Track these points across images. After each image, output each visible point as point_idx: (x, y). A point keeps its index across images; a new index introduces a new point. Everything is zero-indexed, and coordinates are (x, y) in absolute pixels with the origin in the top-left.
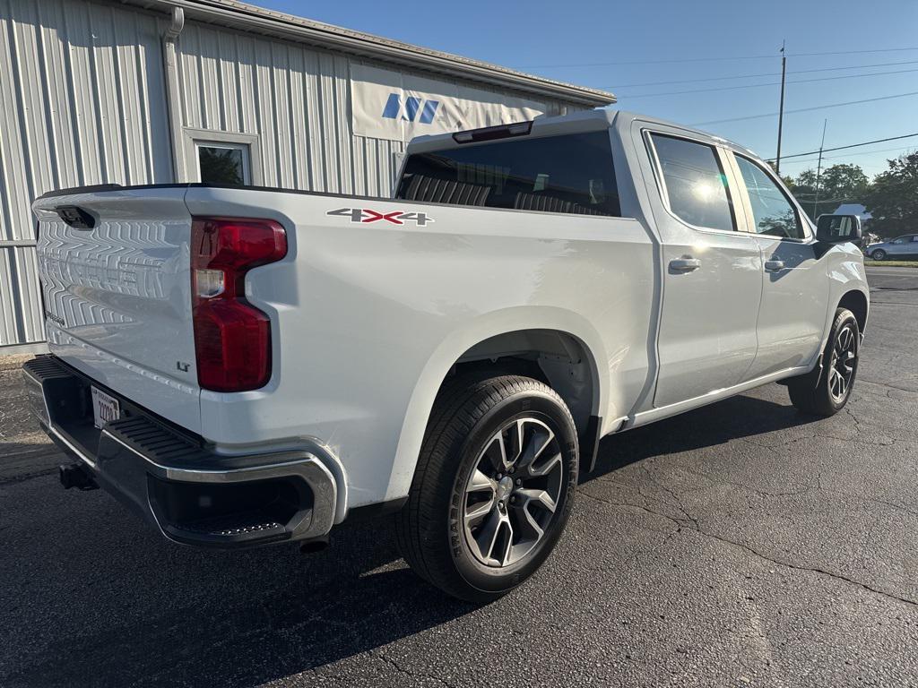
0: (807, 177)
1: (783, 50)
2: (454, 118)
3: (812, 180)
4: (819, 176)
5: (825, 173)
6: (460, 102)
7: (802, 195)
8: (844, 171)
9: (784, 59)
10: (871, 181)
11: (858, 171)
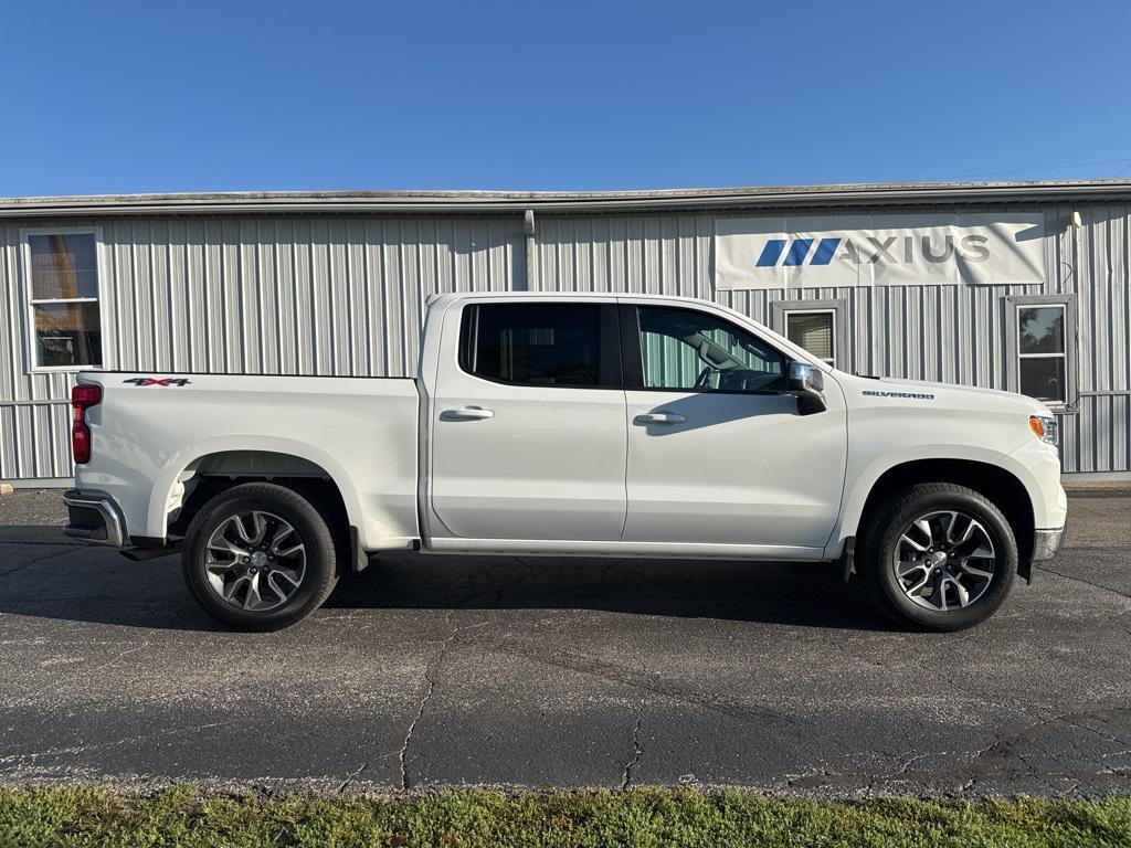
2: (866, 253)
6: (876, 234)
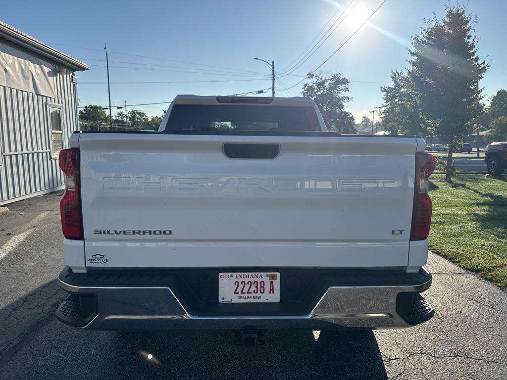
0: (120, 115)
1: (105, 48)
2: (2, 66)
3: (123, 117)
4: (126, 115)
5: (129, 114)
7: (120, 124)
8: (138, 113)
9: (107, 53)
10: (150, 120)
11: (144, 114)
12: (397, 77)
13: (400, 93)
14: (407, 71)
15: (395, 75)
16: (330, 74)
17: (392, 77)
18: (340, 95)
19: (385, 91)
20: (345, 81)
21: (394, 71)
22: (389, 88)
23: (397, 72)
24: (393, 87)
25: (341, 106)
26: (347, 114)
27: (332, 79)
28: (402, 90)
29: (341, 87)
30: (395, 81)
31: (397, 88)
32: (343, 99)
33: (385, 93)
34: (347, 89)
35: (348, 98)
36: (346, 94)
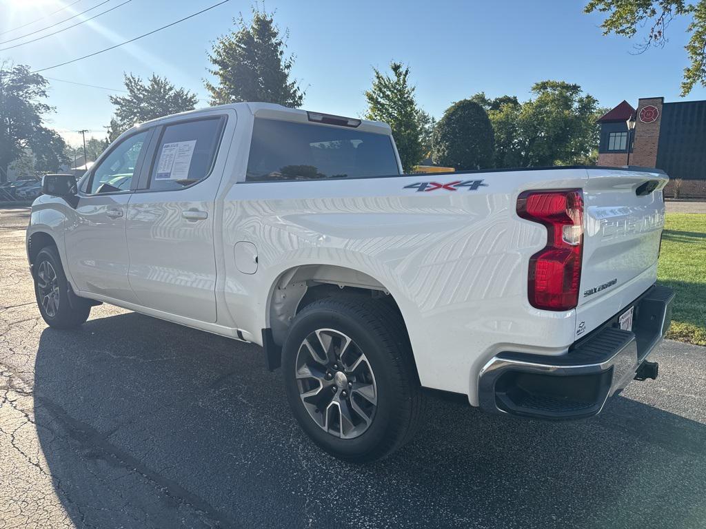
12: (133, 84)
13: (140, 108)
14: (205, 83)
15: (131, 82)
16: (9, 64)
17: (127, 85)
18: (31, 102)
19: (116, 102)
20: (38, 80)
21: (129, 76)
22: (124, 99)
23: (133, 78)
24: (128, 98)
25: (38, 120)
26: (49, 134)
27: (14, 72)
28: (142, 105)
29: (32, 87)
30: (132, 91)
31: (135, 101)
32: (37, 108)
33: (118, 106)
34: (44, 92)
35: (48, 108)
36: (43, 100)
